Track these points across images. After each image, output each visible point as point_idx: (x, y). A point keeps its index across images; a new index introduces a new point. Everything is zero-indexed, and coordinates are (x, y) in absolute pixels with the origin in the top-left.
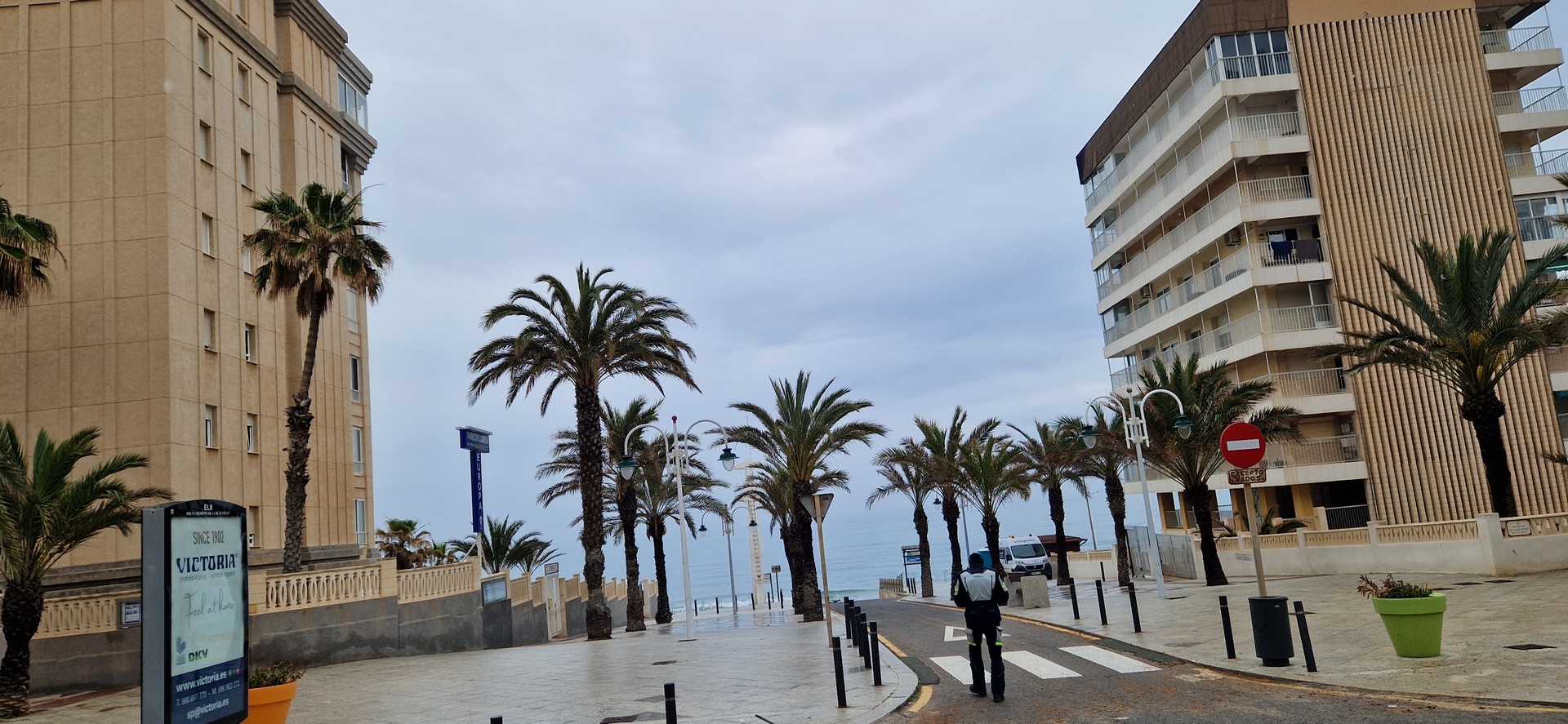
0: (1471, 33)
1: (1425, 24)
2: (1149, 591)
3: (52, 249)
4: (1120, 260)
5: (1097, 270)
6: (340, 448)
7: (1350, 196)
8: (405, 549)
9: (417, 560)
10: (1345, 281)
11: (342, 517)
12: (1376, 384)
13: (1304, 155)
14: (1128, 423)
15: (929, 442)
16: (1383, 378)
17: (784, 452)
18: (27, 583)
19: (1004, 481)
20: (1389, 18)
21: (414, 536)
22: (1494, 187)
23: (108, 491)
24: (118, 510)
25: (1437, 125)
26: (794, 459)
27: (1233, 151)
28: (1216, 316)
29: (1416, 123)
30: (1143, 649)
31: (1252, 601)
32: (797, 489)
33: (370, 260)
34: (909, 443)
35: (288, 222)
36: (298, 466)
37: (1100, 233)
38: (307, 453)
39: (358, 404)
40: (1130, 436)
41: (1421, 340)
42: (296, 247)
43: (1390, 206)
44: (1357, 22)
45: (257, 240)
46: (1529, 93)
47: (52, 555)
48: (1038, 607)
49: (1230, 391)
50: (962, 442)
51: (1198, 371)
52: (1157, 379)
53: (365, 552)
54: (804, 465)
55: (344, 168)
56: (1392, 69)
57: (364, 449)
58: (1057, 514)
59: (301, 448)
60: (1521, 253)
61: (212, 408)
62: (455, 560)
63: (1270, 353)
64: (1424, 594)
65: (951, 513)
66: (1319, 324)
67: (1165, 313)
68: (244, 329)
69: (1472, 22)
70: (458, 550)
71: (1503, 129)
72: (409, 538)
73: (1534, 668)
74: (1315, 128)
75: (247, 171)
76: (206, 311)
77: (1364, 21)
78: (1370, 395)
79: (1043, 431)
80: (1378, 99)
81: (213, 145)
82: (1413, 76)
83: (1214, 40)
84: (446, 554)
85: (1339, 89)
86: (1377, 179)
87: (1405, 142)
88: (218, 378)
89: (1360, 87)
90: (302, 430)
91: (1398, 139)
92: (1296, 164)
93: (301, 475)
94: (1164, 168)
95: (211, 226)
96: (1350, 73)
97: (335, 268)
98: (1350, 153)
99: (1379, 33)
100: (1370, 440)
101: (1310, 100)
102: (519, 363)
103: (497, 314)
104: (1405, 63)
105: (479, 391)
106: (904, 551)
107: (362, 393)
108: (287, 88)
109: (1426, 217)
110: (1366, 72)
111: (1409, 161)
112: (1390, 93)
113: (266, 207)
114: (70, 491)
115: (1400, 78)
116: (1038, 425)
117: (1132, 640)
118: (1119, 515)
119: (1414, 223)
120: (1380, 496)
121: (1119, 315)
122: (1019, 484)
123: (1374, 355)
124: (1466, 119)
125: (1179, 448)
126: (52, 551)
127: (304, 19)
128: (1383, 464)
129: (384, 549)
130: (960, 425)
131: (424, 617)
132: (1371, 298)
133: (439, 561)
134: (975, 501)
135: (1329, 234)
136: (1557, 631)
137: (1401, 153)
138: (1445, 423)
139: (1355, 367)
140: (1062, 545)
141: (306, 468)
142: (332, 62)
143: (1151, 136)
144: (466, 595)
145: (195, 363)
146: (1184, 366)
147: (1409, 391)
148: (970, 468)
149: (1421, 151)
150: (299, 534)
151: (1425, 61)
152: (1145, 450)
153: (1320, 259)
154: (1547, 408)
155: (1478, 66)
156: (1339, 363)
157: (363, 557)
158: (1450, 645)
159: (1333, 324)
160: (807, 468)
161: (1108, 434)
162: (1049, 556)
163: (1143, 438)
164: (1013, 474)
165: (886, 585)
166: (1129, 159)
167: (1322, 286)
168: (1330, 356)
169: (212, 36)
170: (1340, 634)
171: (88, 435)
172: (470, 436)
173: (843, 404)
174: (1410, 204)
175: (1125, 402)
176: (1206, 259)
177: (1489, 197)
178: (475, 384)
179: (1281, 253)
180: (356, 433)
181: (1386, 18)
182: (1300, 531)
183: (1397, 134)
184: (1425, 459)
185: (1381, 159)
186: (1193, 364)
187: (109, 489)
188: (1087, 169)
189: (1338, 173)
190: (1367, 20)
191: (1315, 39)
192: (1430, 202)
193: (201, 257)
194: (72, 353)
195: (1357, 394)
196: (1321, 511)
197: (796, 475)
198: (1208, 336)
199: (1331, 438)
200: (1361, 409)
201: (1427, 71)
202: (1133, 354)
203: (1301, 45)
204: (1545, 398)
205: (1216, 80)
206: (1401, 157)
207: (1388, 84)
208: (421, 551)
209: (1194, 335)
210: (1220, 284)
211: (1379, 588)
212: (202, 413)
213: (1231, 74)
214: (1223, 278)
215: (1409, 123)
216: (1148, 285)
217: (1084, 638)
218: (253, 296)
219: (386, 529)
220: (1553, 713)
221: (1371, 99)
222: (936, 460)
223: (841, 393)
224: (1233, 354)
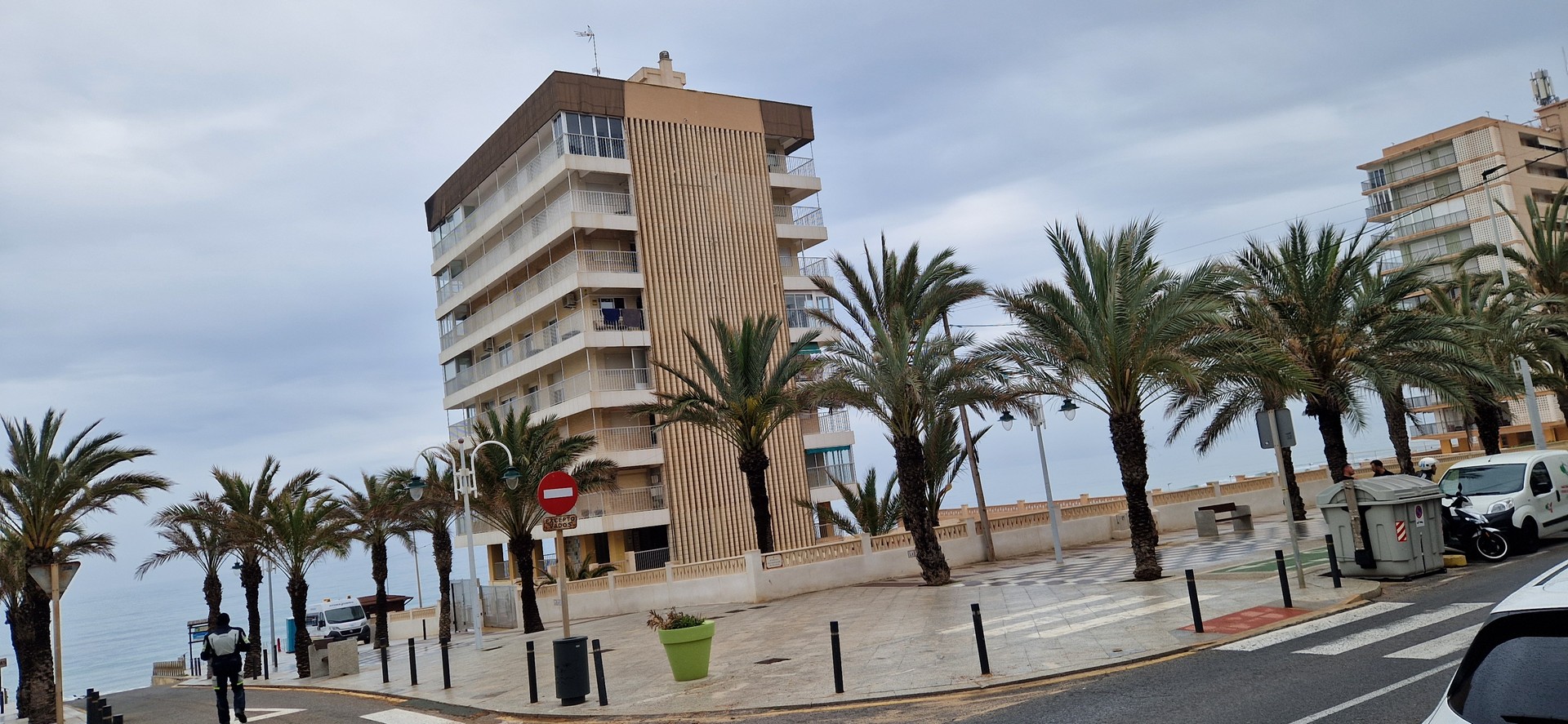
0: (761, 154)
1: (729, 139)
2: (468, 644)
4: (466, 311)
5: (440, 319)
7: (668, 275)
10: (661, 349)
12: (681, 440)
13: (632, 233)
14: (458, 473)
15: (230, 498)
16: (686, 435)
17: (16, 511)
19: (318, 539)
20: (703, 128)
22: (772, 281)
25: (734, 225)
26: (30, 521)
27: (573, 221)
28: (552, 372)
29: (719, 220)
30: (450, 705)
31: (556, 644)
32: (32, 558)
34: (204, 500)
37: (446, 282)
40: (459, 487)
41: (711, 402)
43: (698, 288)
44: (678, 125)
46: (800, 209)
48: (345, 675)
49: (557, 444)
50: (272, 498)
51: (530, 424)
52: (491, 432)
54: (46, 527)
56: (703, 171)
58: (380, 571)
60: (788, 338)
63: (597, 410)
64: (698, 623)
65: (251, 577)
66: (639, 386)
67: (506, 367)
69: (760, 145)
71: (780, 235)
73: (774, 679)
74: (643, 211)
77: (684, 126)
78: (676, 449)
79: (371, 483)
80: (692, 194)
82: (719, 180)
83: (560, 115)
85: (662, 180)
86: (689, 263)
87: (711, 235)
89: (679, 182)
91: (706, 231)
92: (626, 240)
94: (510, 228)
96: (672, 168)
98: (669, 238)
99: (695, 138)
100: (674, 490)
101: (640, 186)
104: (713, 168)
106: (190, 626)
109: (724, 300)
110: (684, 170)
111: (713, 251)
112: (701, 191)
115: (709, 180)
116: (365, 478)
117: (441, 697)
118: (445, 569)
119: (715, 304)
120: (679, 539)
121: (461, 366)
122: (337, 542)
123: (677, 413)
124: (754, 223)
125: (507, 499)
128: (682, 511)
130: (270, 478)
132: (681, 365)
134: (280, 563)
135: (650, 307)
136: (793, 645)
137: (707, 243)
138: (730, 475)
139: (662, 423)
140: (383, 605)
143: (501, 194)
146: (517, 419)
147: (705, 447)
148: (278, 526)
149: (722, 244)
151: (727, 170)
152: (473, 502)
153: (642, 328)
154: (800, 463)
155: (764, 181)
156: (652, 420)
158: (716, 667)
159: (649, 387)
160: (49, 532)
161: (438, 486)
162: (368, 618)
163: (472, 489)
164: (329, 531)
165: (161, 669)
166: (478, 213)
167: (643, 350)
168: (645, 415)
170: (633, 666)
173: (110, 452)
174: (712, 288)
175: (456, 453)
176: (545, 318)
177: (768, 289)
179: (611, 319)
181: (700, 127)
182: (611, 574)
183: (705, 227)
184: (714, 506)
185: (693, 247)
186: (525, 417)
188: (436, 215)
189: (659, 254)
190: (686, 126)
191: (645, 133)
192: (727, 288)
195: (666, 449)
196: (632, 555)
197: (32, 541)
198: (544, 392)
199: (643, 488)
200: (668, 462)
201: (728, 178)
202: (473, 406)
203: (634, 136)
204: (799, 454)
205: (561, 152)
206: (708, 247)
207: (700, 184)
209: (532, 390)
210: (556, 343)
211: (665, 621)
213: (574, 150)
214: (559, 339)
215: (714, 220)
216: (490, 338)
217: (389, 702)
220: (783, 715)
221: (686, 194)
222: (236, 519)
223: (109, 438)
224: (564, 410)
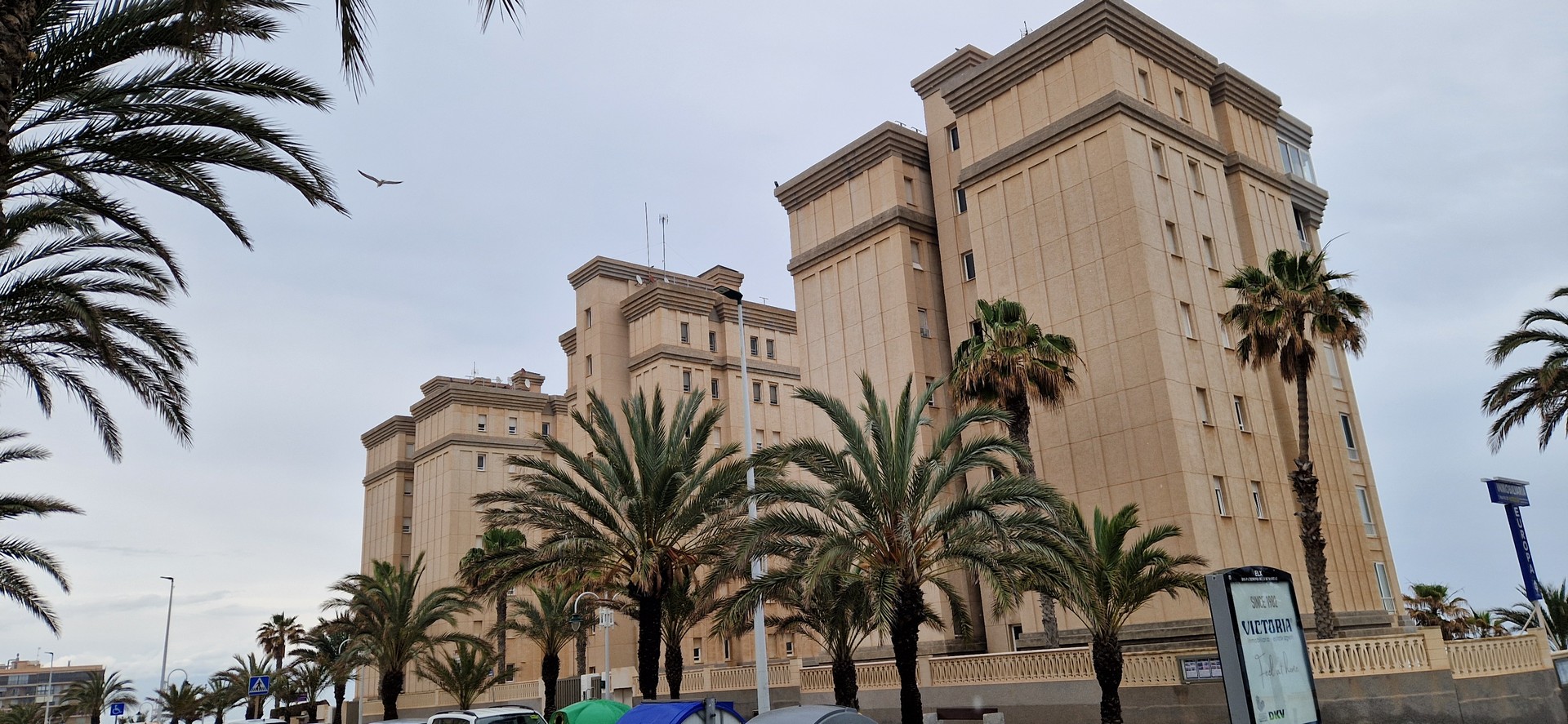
3: (1074, 356)
6: (1348, 511)
8: (1440, 618)
9: (1457, 630)
11: (1363, 582)
18: (1108, 637)
21: (1447, 603)
23: (1155, 559)
24: (1164, 575)
33: (1347, 312)
35: (1260, 293)
36: (1312, 530)
38: (1318, 517)
39: (1357, 463)
42: (1271, 316)
45: (1234, 317)
47: (1121, 615)
53: (1396, 619)
55: (1299, 228)
57: (1373, 510)
59: (1311, 512)
61: (1219, 478)
62: (1504, 632)
68: (1233, 401)
70: (1506, 620)
72: (1441, 605)
75: (1211, 256)
76: (1198, 389)
81: (1178, 238)
84: (1492, 624)
88: (1219, 449)
90: (1309, 493)
93: (1317, 539)
95: (1189, 312)
97: (1313, 329)
102: (1549, 397)
103: (1508, 344)
105: (1502, 435)
107: (1359, 451)
108: (1233, 167)
113: (1236, 284)
114: (1125, 560)
126: (1120, 611)
127: (1238, 99)
129: (1414, 617)
131: (1487, 696)
133: (1484, 632)
141: (1321, 532)
142: (1270, 129)
144: (1535, 673)
145: (1197, 437)
150: (1325, 599)
157: (1395, 625)
169: (1163, 144)
171: (1129, 511)
172: (1501, 488)
178: (1496, 428)
180: (1361, 492)
187: (1155, 557)
193: (1186, 342)
194: (1101, 440)
208: (1459, 620)
212: (1211, 485)
218: (1237, 369)
219: (1413, 595)
